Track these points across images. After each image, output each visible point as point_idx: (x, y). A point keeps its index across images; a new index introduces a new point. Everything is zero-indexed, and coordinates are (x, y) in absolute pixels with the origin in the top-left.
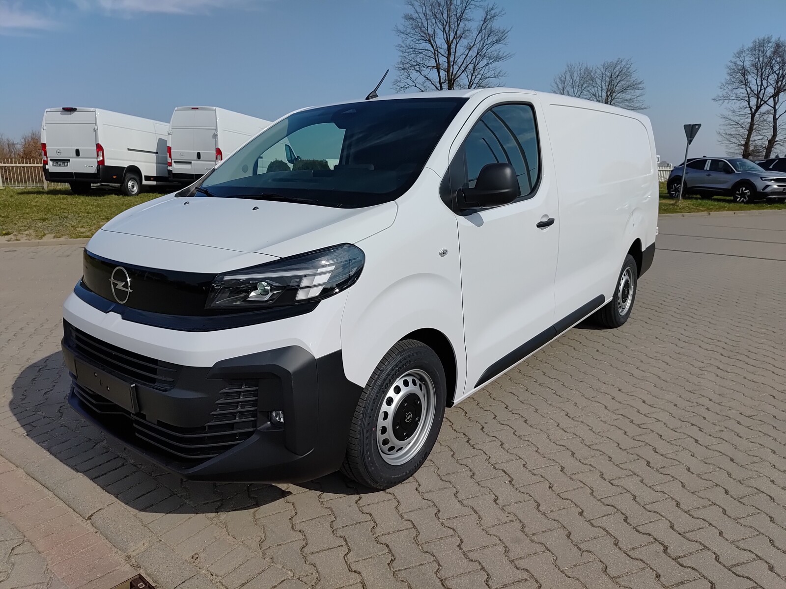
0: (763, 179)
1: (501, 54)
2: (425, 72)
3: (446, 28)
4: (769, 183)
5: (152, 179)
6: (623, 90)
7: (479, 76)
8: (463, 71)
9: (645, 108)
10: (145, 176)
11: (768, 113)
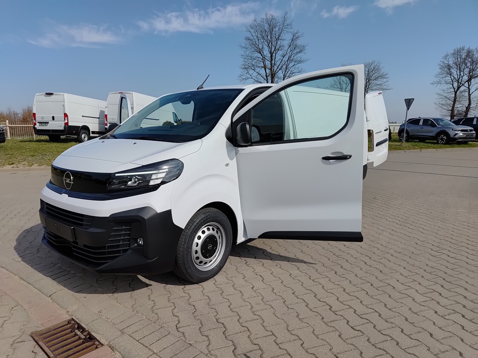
0: (454, 130)
1: (302, 59)
2: (258, 70)
3: (270, 44)
4: (457, 132)
5: (96, 133)
6: (376, 79)
7: (290, 72)
8: (280, 69)
9: (390, 89)
10: (92, 131)
11: (464, 91)
